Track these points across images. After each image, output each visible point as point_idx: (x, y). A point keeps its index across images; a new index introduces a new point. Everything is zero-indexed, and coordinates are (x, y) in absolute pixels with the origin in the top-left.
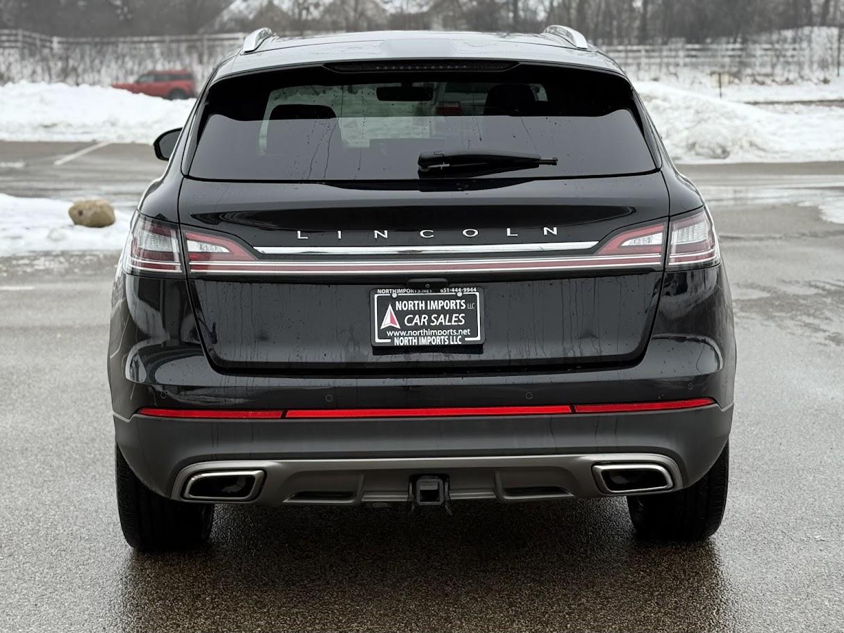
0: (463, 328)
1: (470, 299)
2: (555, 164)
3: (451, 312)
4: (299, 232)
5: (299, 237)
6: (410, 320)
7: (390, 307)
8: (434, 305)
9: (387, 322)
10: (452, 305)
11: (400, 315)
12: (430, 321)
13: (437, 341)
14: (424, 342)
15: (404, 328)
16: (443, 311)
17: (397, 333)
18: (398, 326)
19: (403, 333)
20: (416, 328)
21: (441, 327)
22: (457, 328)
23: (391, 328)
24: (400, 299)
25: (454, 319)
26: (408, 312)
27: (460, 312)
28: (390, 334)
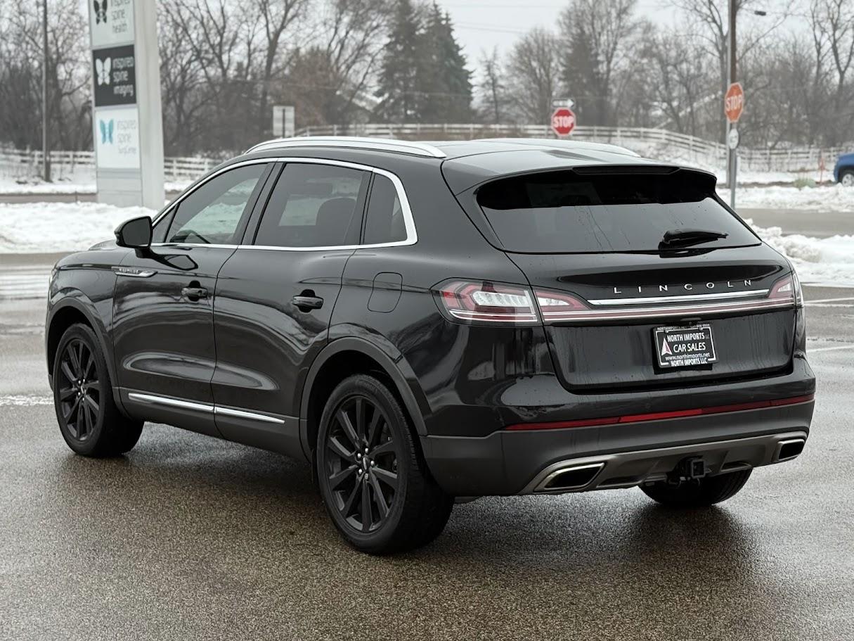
0: (705, 352)
1: (706, 332)
2: (725, 238)
3: (697, 342)
4: (615, 289)
5: (616, 292)
6: (677, 349)
7: (665, 340)
8: (688, 337)
9: (664, 351)
10: (697, 336)
11: (671, 345)
12: (687, 348)
13: (694, 362)
14: (687, 363)
15: (675, 354)
16: (692, 341)
17: (671, 358)
18: (671, 353)
19: (674, 358)
20: (681, 353)
21: (693, 352)
22: (702, 352)
23: (667, 355)
24: (671, 333)
25: (700, 346)
26: (675, 343)
27: (702, 341)
28: (667, 358)
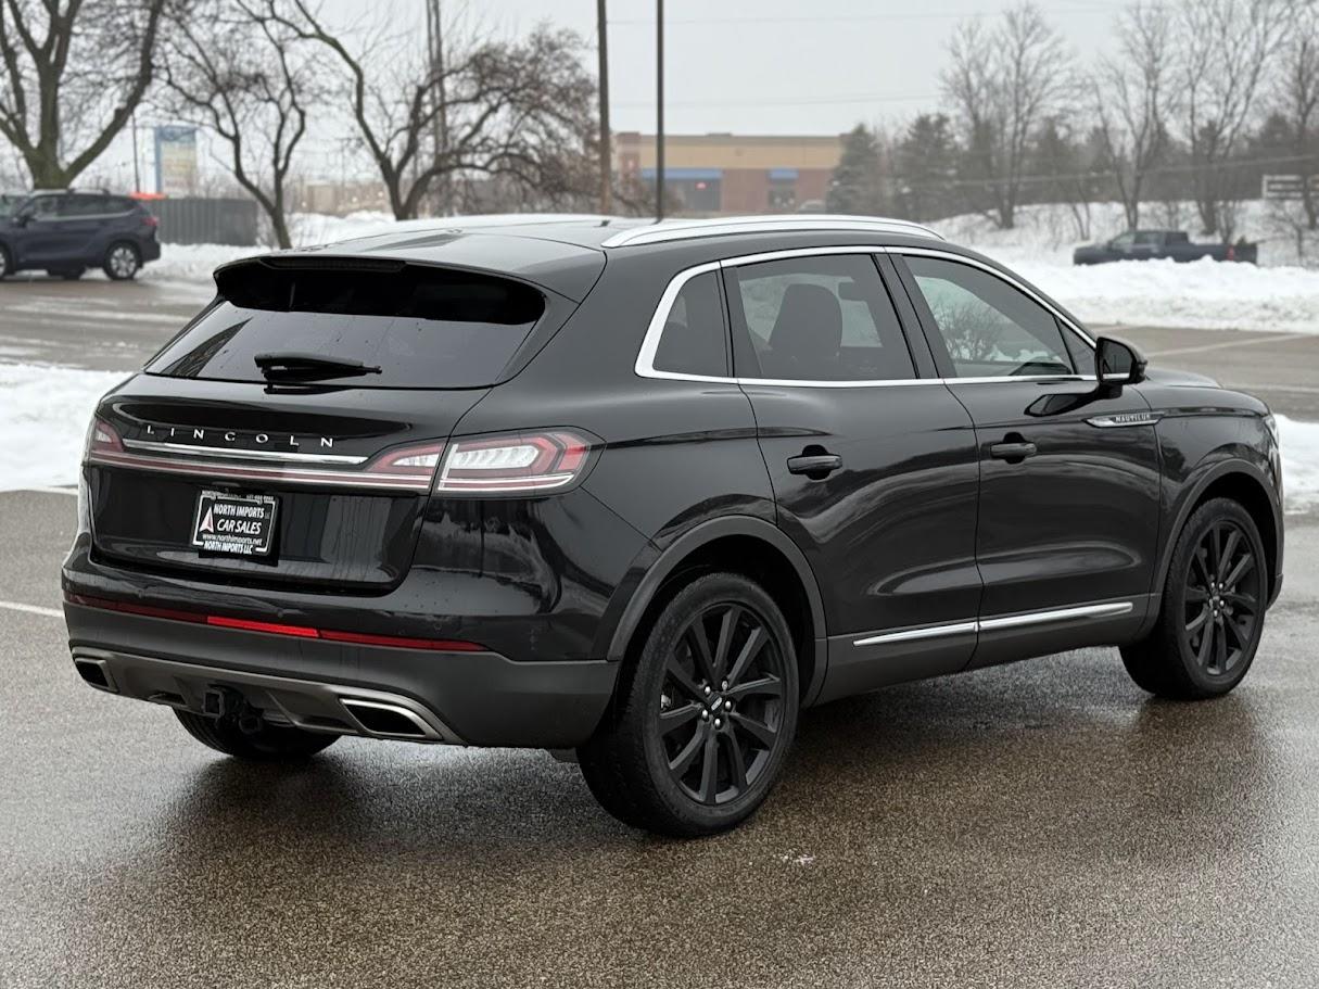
0: (257, 537)
1: (267, 507)
2: (380, 372)
3: (252, 520)
6: (221, 526)
7: (210, 509)
8: (242, 511)
9: (205, 526)
10: (253, 512)
11: (216, 517)
12: (235, 527)
13: (235, 548)
14: (226, 548)
15: (216, 532)
16: (246, 519)
17: (209, 537)
18: (212, 530)
19: (214, 537)
20: (224, 533)
21: (242, 535)
22: (252, 536)
23: (207, 531)
24: (218, 501)
25: (253, 527)
26: (222, 516)
27: (257, 520)
28: (205, 536)
